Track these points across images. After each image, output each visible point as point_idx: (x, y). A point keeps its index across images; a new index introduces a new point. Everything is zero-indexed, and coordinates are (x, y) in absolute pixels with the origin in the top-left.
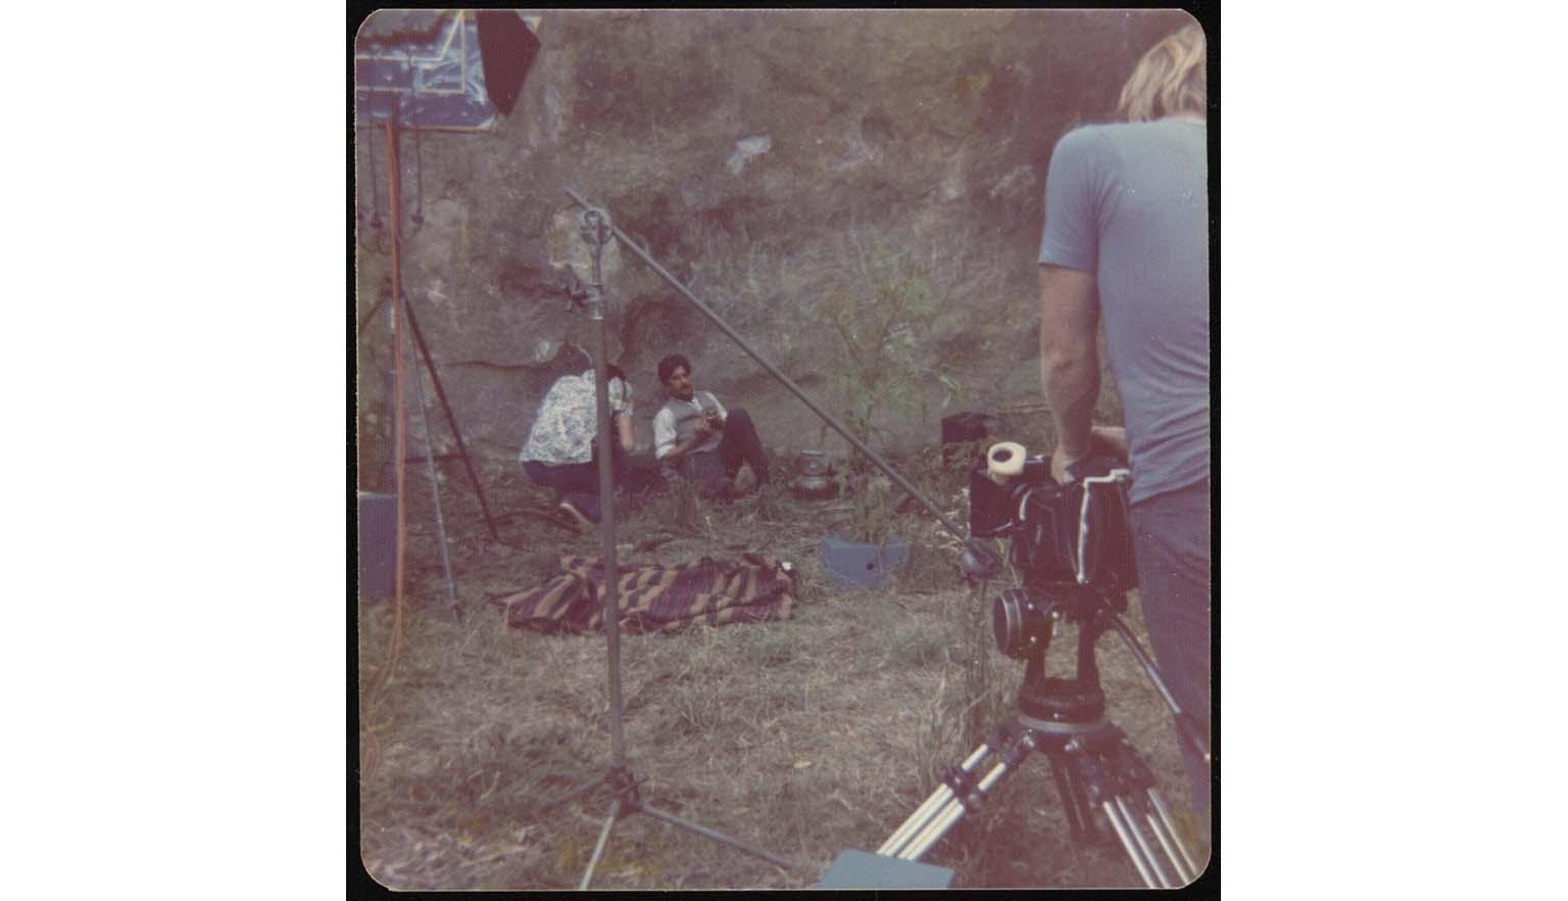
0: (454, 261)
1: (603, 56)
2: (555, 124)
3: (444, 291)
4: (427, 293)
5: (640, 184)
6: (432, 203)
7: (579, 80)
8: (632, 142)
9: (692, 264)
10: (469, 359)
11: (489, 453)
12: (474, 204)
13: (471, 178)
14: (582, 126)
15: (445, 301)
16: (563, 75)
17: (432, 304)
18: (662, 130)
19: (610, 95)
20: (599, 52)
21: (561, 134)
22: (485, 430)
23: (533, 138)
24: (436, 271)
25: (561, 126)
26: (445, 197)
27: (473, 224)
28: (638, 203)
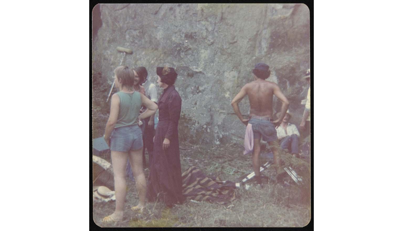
0: (233, 87)
1: (278, 30)
2: (264, 49)
3: (229, 95)
4: (225, 95)
5: (287, 64)
6: (229, 72)
7: (271, 37)
8: (286, 53)
9: (303, 87)
10: (232, 113)
11: (233, 138)
12: (239, 72)
13: (239, 66)
14: (272, 49)
15: (229, 97)
16: (267, 36)
17: (226, 98)
18: (296, 48)
19: (280, 40)
20: (277, 29)
21: (265, 52)
22: (233, 131)
23: (257, 54)
24: (228, 90)
25: (265, 50)
26: (233, 71)
27: (238, 77)
28: (285, 70)
